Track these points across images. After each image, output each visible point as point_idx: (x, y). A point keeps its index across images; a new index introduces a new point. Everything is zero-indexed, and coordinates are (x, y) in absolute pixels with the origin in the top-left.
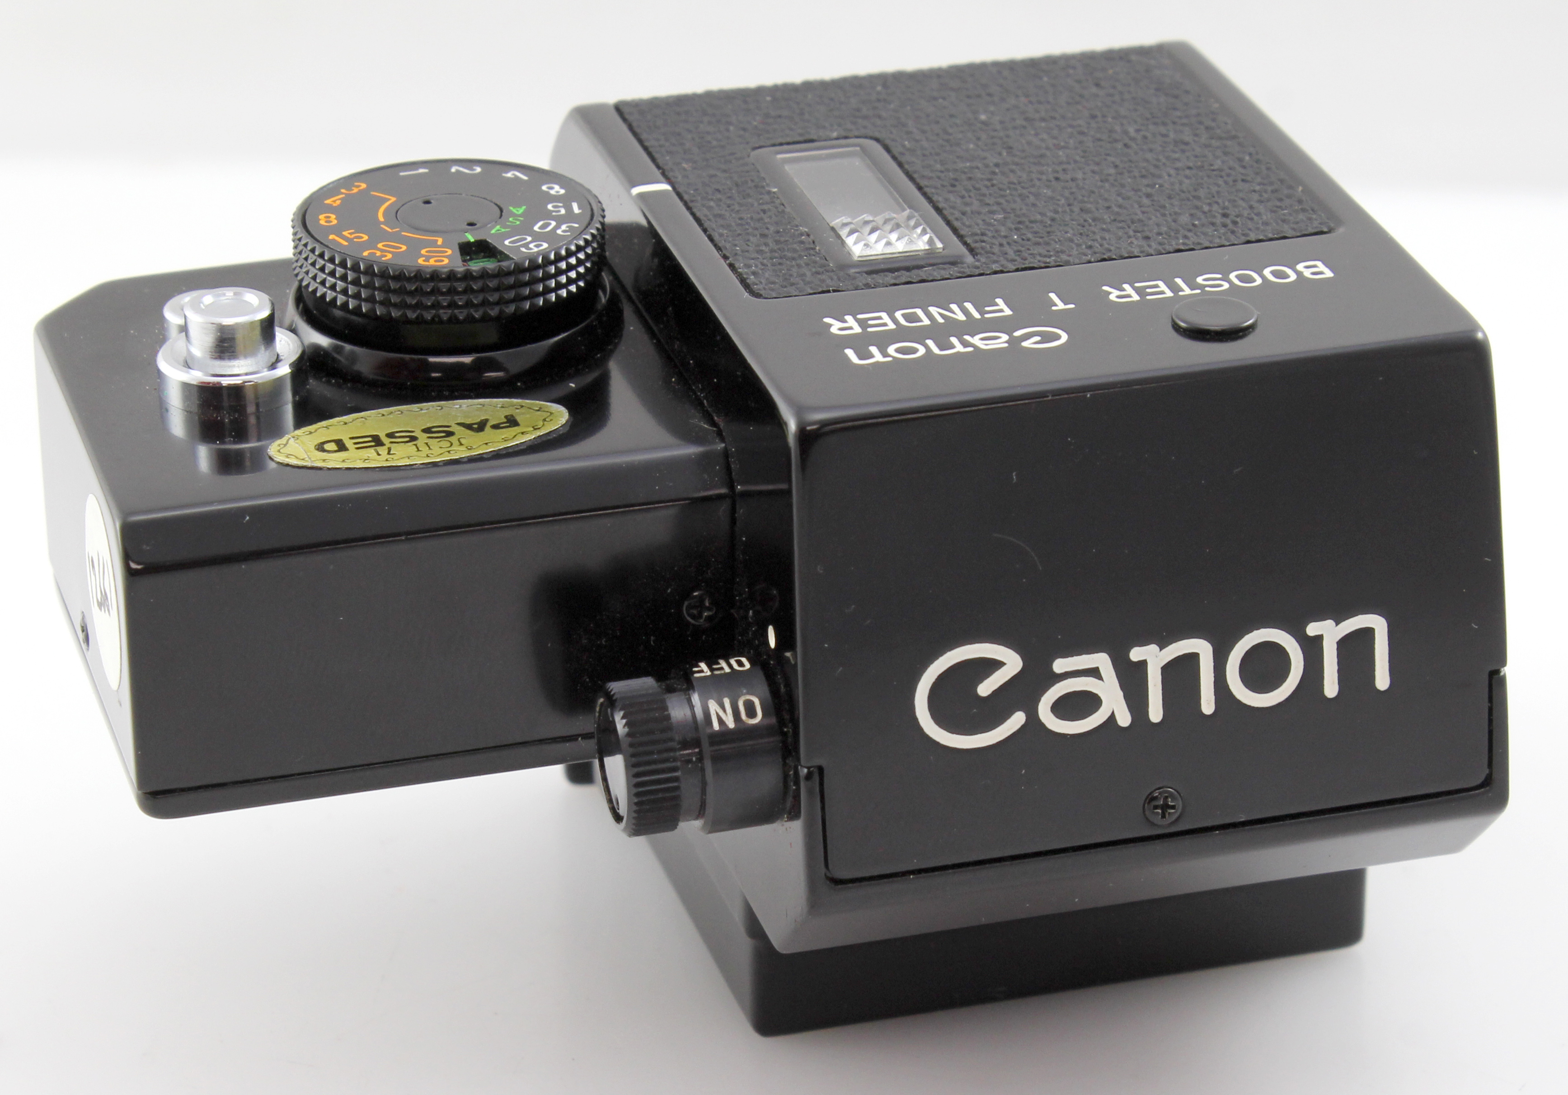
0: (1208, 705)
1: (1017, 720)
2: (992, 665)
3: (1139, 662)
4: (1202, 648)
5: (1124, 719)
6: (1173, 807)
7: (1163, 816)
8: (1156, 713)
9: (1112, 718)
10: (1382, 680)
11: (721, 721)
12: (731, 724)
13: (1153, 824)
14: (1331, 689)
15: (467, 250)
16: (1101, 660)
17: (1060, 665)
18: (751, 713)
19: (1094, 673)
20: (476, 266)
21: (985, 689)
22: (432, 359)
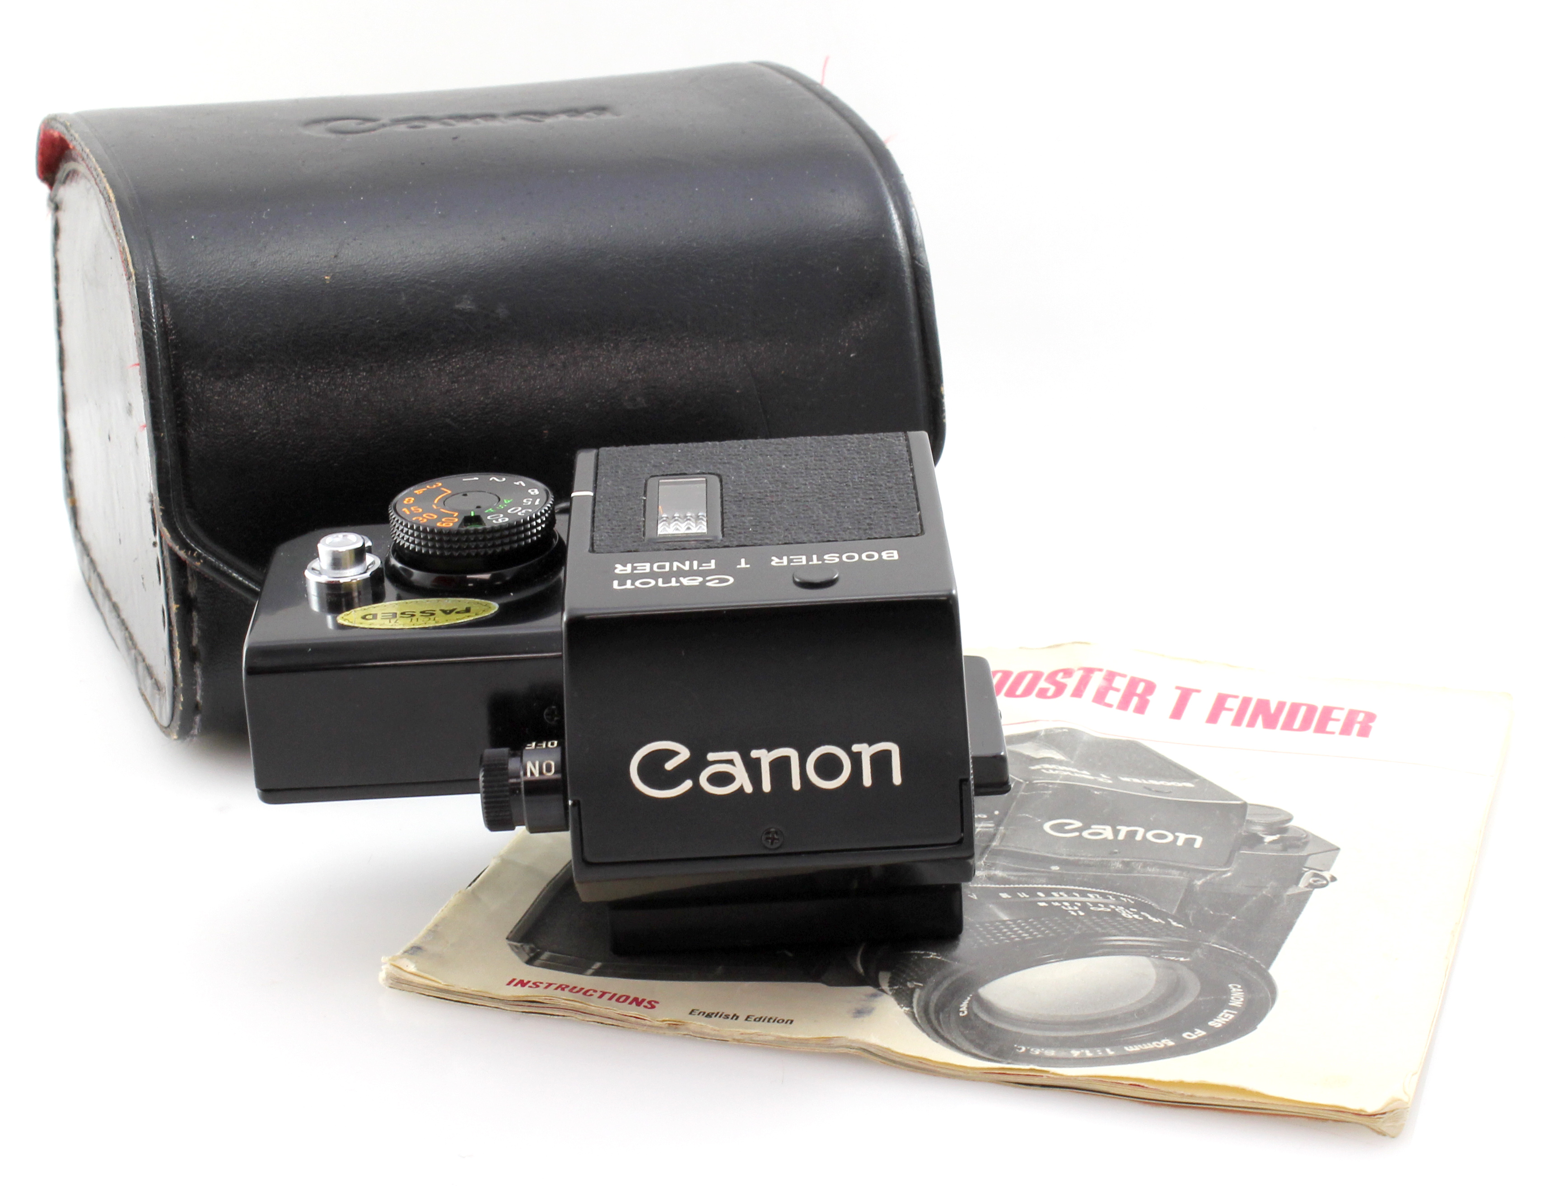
0: (796, 785)
1: (688, 784)
2: (673, 754)
3: (756, 758)
4: (792, 754)
5: (749, 789)
6: (778, 839)
7: (772, 843)
8: (767, 787)
9: (741, 788)
10: (897, 779)
11: (532, 774)
12: (537, 775)
13: (766, 848)
14: (867, 781)
15: (468, 520)
16: (735, 755)
17: (711, 756)
18: (549, 769)
19: (731, 762)
20: (471, 528)
21: (670, 765)
22: (468, 576)
